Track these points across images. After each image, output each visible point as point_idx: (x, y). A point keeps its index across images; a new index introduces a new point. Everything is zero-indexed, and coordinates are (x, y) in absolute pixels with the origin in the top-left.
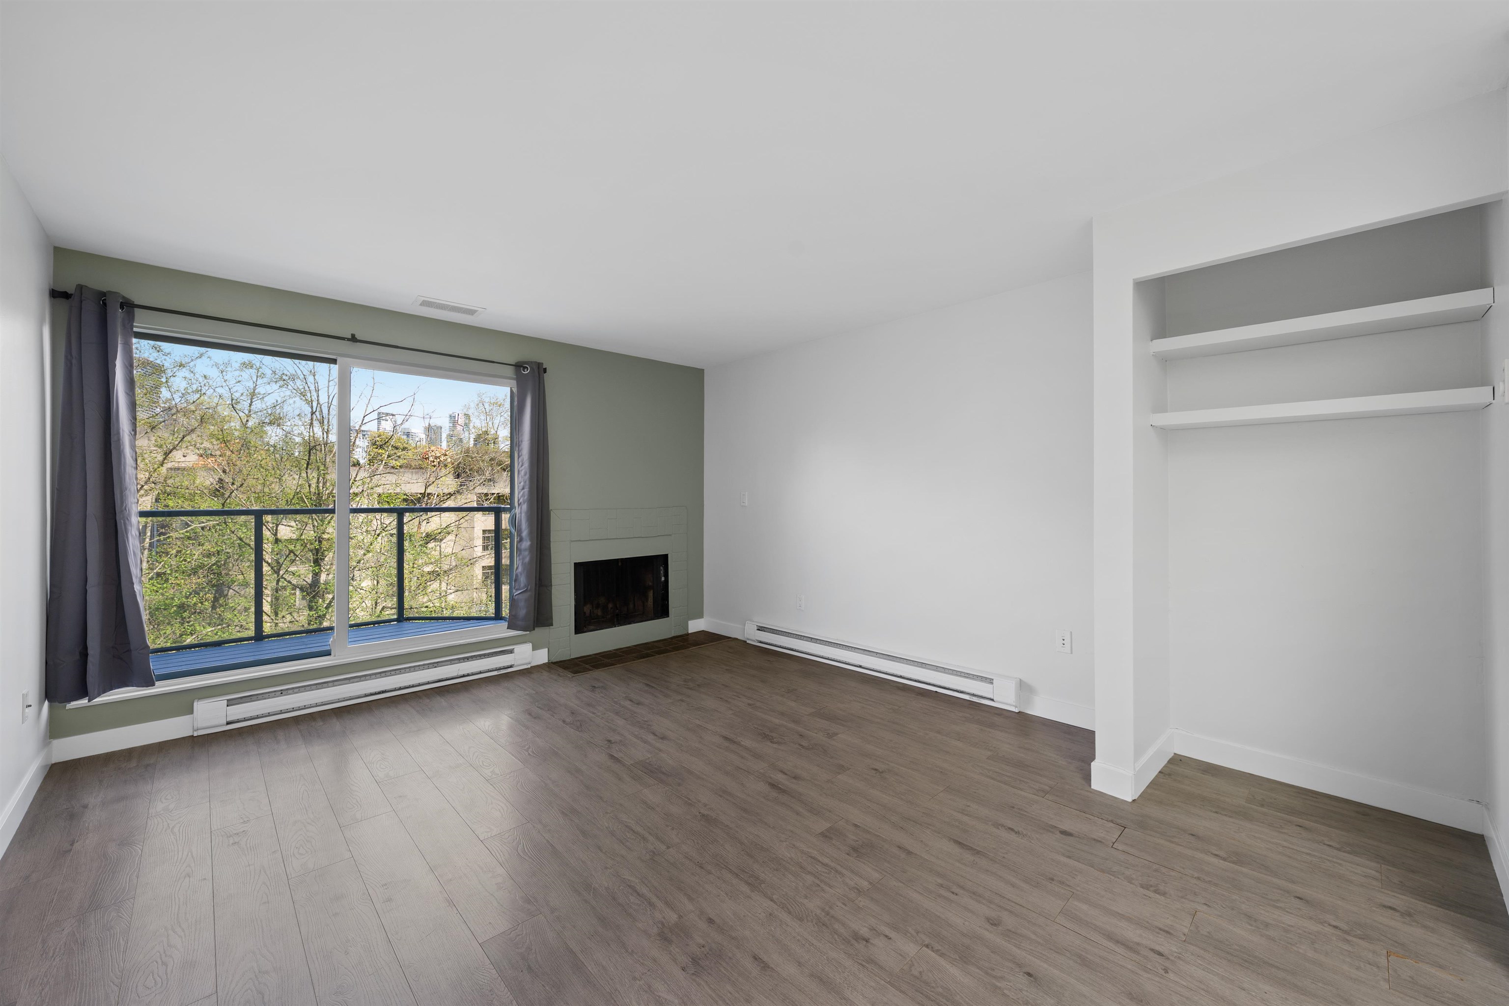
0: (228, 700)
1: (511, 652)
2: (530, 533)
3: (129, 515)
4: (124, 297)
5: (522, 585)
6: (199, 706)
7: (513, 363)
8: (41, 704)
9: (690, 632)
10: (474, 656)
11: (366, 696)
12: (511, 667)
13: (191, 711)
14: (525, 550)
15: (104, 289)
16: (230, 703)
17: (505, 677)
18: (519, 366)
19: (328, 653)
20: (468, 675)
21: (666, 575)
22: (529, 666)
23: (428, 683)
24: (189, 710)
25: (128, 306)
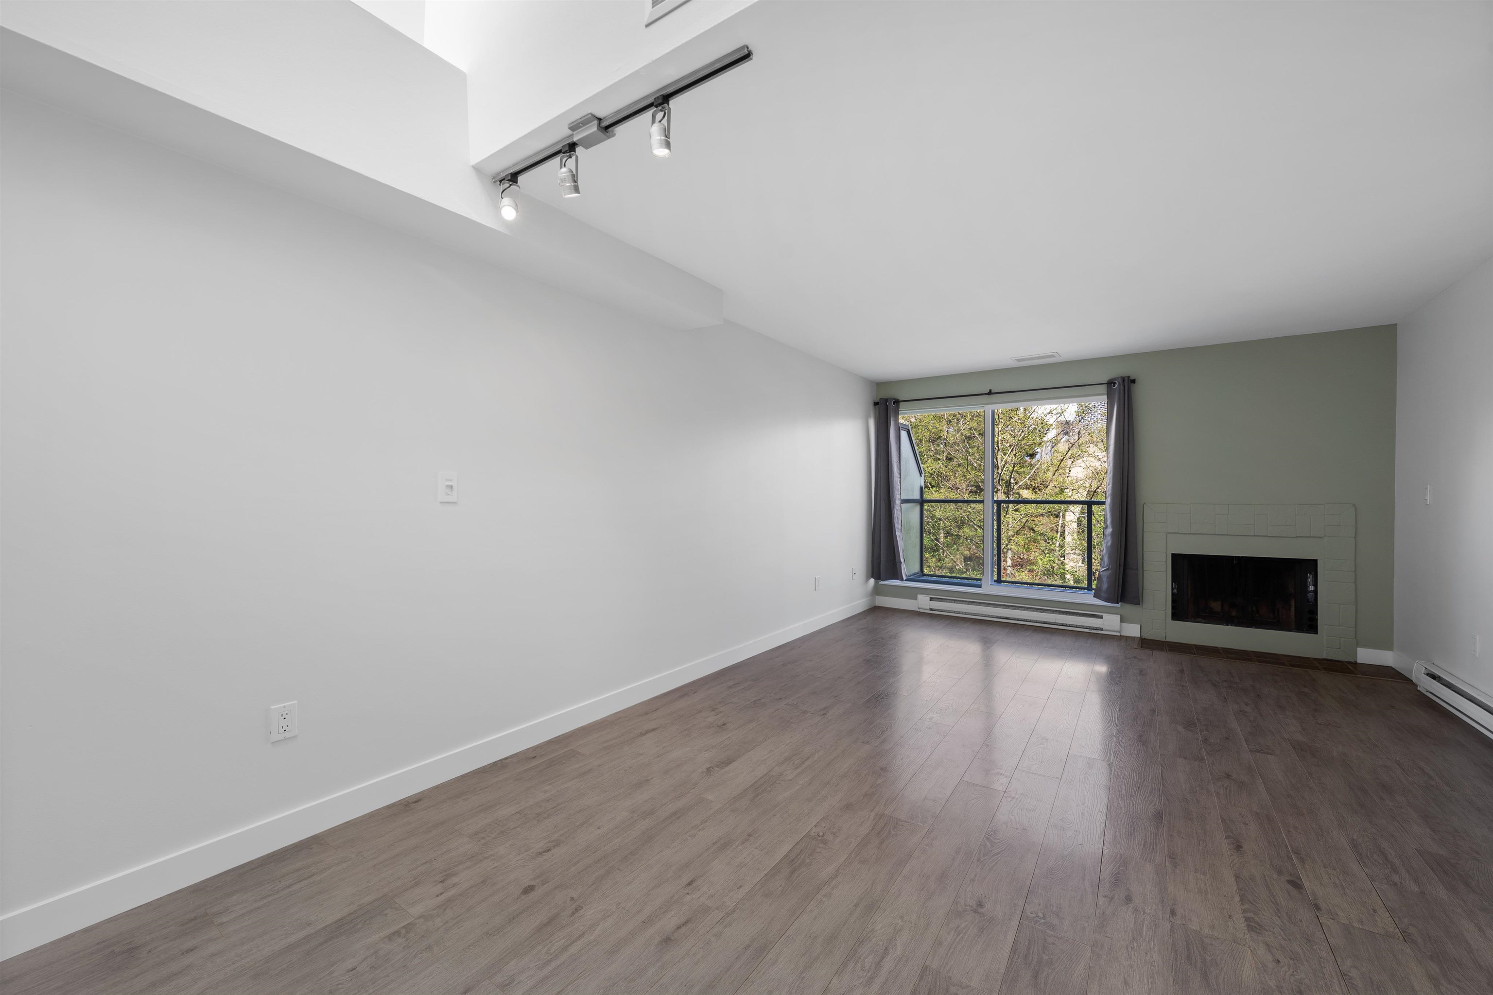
0: (931, 598)
1: (1101, 617)
2: (1112, 522)
3: (895, 499)
4: (895, 399)
5: (1106, 564)
6: (920, 597)
7: (1106, 382)
8: (868, 579)
9: (1359, 661)
10: (1069, 612)
11: (997, 617)
12: (1101, 629)
13: (916, 599)
14: (1109, 535)
15: (886, 398)
16: (931, 599)
17: (1096, 636)
18: (1110, 383)
19: (980, 586)
20: (1066, 625)
21: (1316, 585)
22: (1118, 634)
23: (1037, 622)
24: (915, 598)
25: (897, 402)
